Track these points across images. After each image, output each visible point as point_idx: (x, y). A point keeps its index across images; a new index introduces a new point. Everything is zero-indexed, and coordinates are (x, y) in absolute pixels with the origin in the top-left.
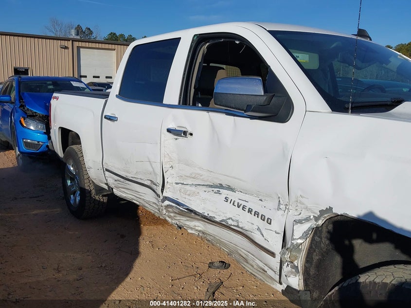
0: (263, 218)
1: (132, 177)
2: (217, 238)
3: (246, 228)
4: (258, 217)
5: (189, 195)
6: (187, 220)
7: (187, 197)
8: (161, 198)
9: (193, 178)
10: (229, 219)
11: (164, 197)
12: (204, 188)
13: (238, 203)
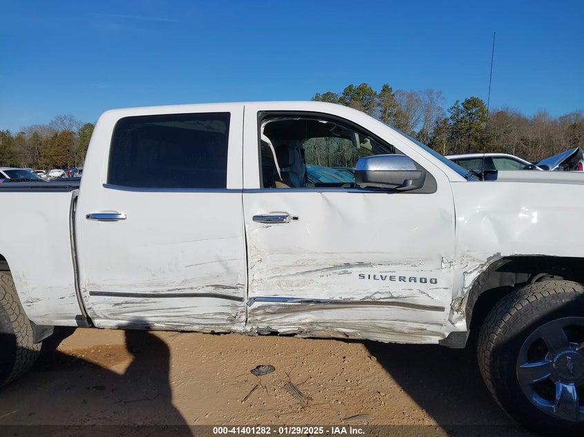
0: (423, 281)
1: (169, 291)
2: (339, 321)
3: (404, 295)
4: (415, 282)
5: (298, 286)
6: (285, 317)
7: (294, 288)
8: (246, 301)
9: (299, 266)
10: (376, 293)
11: (250, 299)
12: (319, 273)
13: (381, 276)
